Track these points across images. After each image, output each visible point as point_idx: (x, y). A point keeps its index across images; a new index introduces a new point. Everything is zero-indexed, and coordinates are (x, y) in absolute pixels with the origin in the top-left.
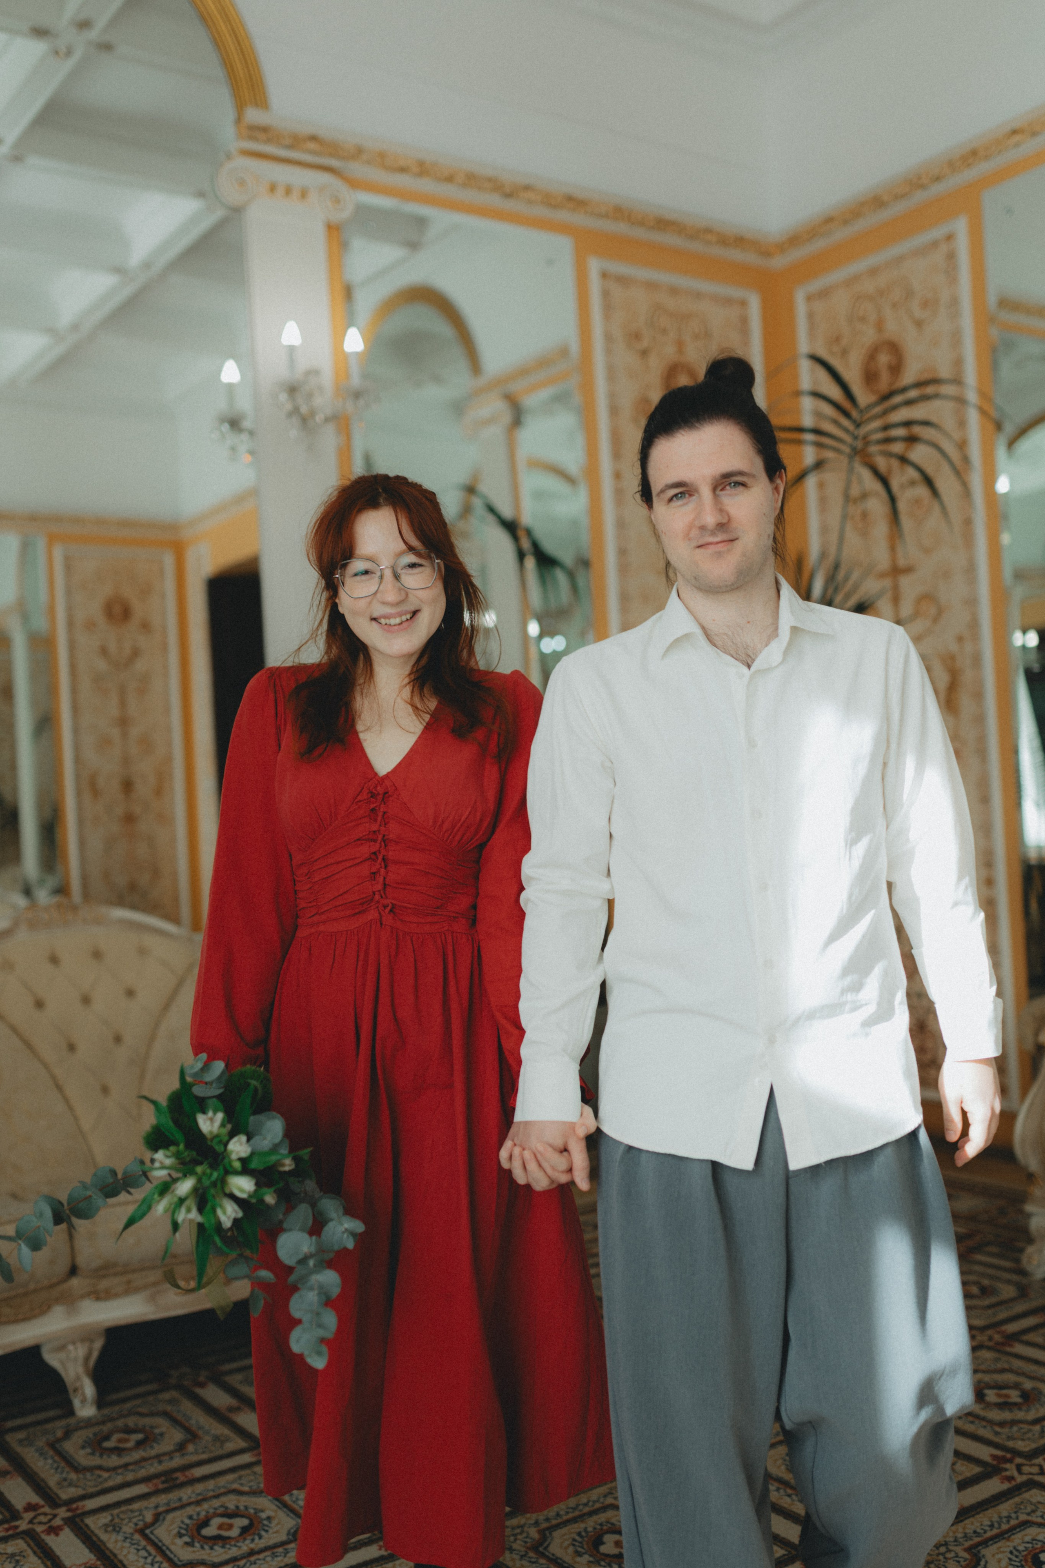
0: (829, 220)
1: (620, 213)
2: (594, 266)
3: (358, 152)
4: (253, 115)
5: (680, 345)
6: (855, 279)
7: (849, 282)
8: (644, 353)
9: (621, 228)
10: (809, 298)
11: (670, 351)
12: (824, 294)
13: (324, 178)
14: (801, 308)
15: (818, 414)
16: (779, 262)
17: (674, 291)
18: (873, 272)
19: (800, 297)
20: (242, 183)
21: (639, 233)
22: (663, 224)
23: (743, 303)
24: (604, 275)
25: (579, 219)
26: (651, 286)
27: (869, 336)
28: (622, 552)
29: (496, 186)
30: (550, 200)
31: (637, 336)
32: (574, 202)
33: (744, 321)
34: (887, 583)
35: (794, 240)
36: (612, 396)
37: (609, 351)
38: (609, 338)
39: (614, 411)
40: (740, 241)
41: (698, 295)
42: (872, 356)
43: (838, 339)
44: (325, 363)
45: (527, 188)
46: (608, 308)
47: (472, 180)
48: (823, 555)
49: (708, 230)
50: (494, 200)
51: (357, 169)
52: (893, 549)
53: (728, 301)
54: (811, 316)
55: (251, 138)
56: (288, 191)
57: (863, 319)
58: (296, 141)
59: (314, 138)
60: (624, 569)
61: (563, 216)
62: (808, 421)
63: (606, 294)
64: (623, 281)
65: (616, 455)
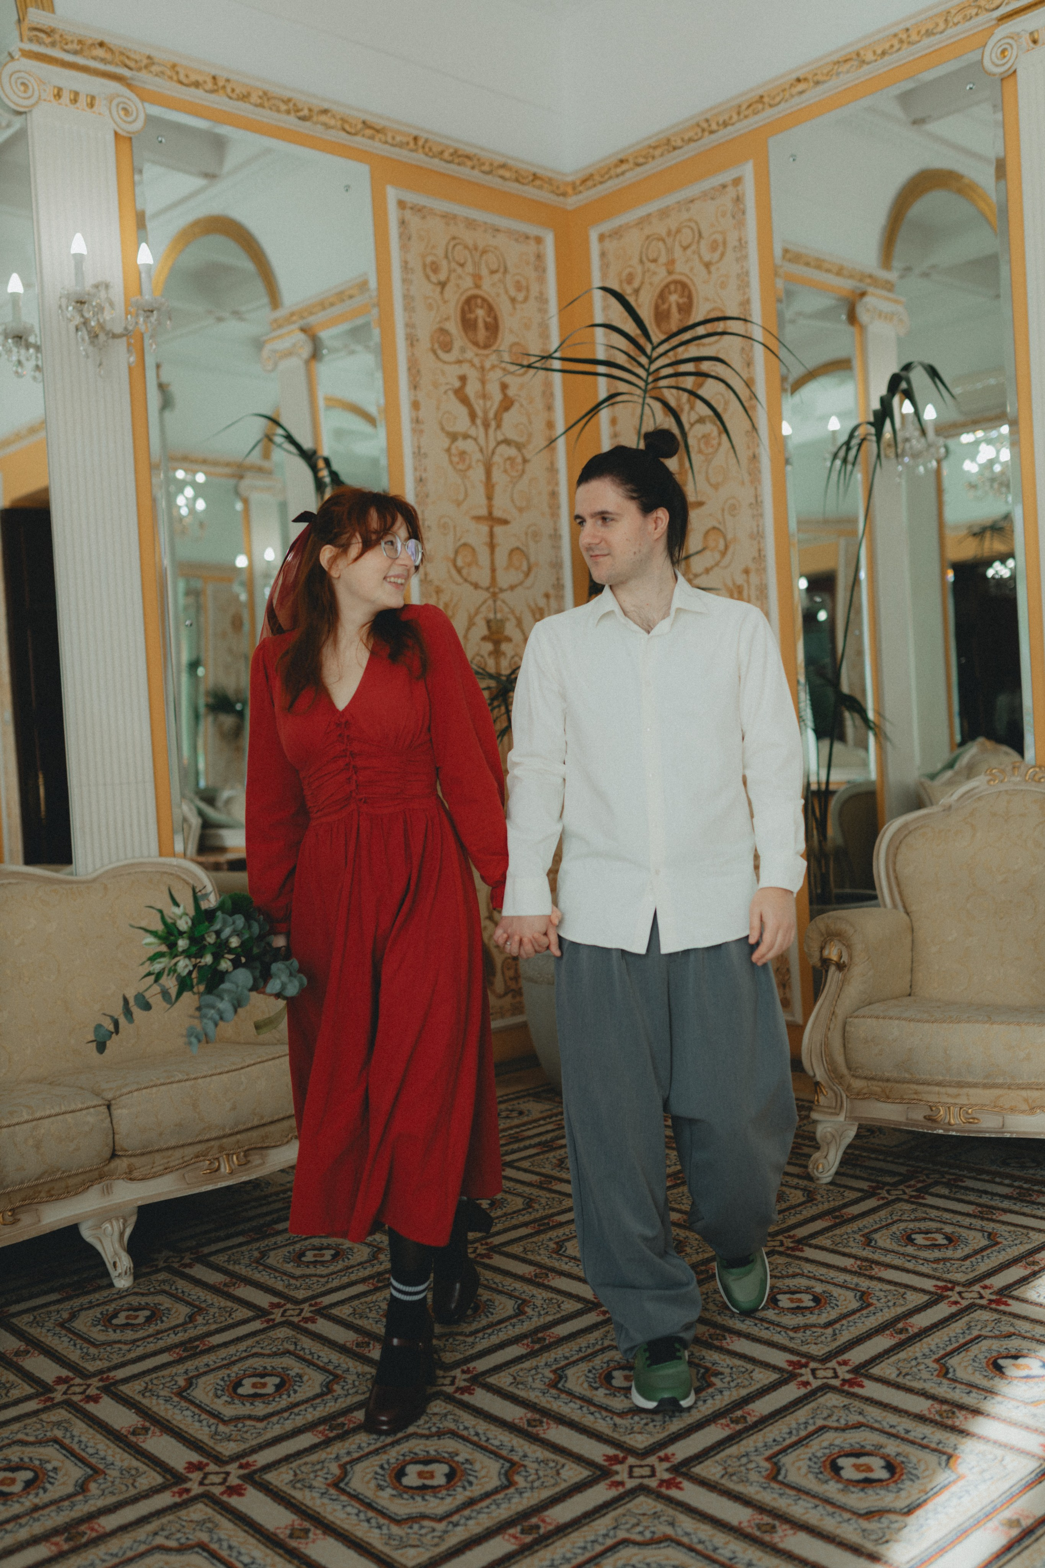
0: (621, 161)
1: (419, 143)
2: (392, 194)
3: (148, 63)
4: (36, 16)
5: (477, 278)
6: (645, 220)
7: (641, 223)
9: (419, 158)
11: (466, 284)
12: (616, 233)
13: (114, 87)
14: (594, 247)
15: (612, 347)
16: (572, 202)
17: (471, 224)
18: (664, 213)
19: (594, 236)
20: (25, 88)
21: (436, 164)
22: (460, 157)
23: (539, 240)
24: (401, 204)
25: (377, 147)
26: (448, 218)
27: (661, 276)
29: (292, 107)
30: (345, 125)
31: (435, 269)
32: (372, 129)
33: (539, 257)
35: (587, 180)
36: (410, 326)
37: (407, 281)
38: (405, 267)
39: (412, 341)
41: (496, 231)
42: (663, 294)
43: (631, 276)
44: (115, 277)
45: (324, 112)
46: (405, 237)
47: (266, 99)
49: (505, 166)
50: (290, 122)
51: (146, 80)
53: (522, 238)
55: (34, 39)
56: (75, 98)
57: (655, 260)
58: (82, 46)
59: (102, 44)
61: (359, 142)
62: (602, 354)
63: (403, 223)
64: (419, 211)
65: (415, 386)
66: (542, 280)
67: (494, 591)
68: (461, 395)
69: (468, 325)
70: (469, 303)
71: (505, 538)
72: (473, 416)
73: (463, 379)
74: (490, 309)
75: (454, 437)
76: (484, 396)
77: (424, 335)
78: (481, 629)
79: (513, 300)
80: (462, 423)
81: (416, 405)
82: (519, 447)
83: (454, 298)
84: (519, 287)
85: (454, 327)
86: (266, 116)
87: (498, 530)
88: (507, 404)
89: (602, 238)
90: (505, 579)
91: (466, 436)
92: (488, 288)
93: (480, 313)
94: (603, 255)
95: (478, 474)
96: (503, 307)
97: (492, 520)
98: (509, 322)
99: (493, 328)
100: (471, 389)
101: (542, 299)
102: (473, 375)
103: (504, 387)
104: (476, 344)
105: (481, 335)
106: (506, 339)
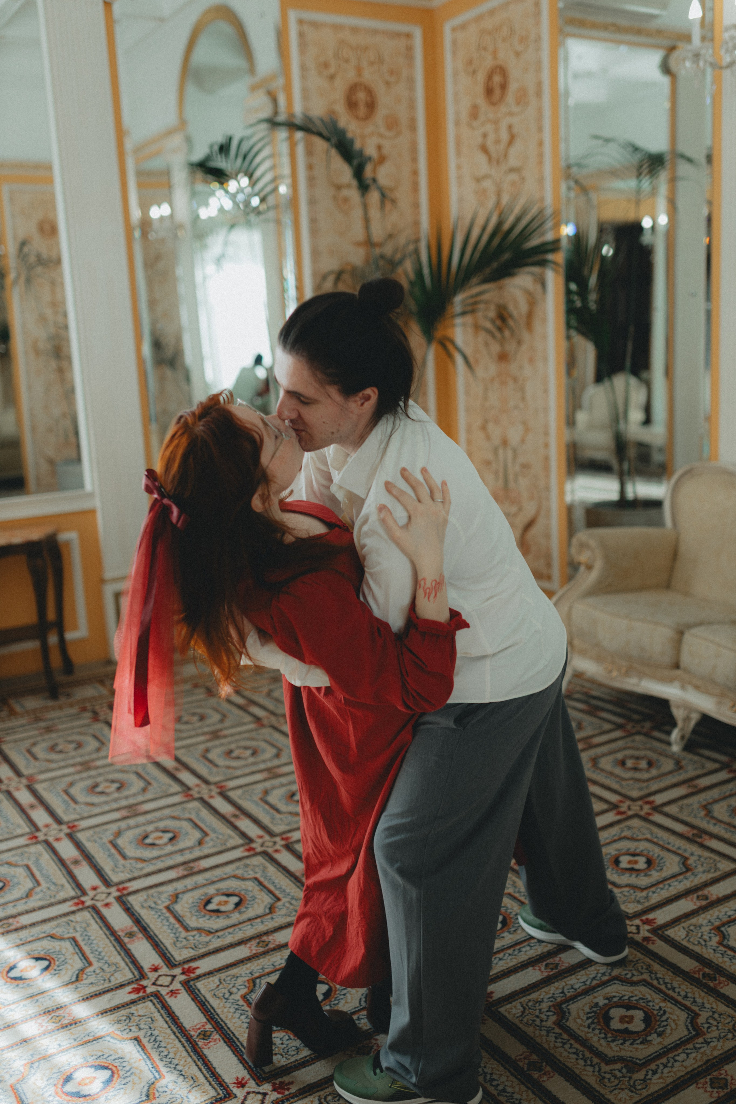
66: (411, 66)
69: (353, 104)
70: (353, 89)
74: (369, 92)
75: (338, 187)
79: (388, 83)
81: (310, 167)
83: (341, 86)
84: (392, 73)
85: (341, 108)
88: (382, 160)
89: (454, 29)
91: (349, 187)
92: (368, 76)
93: (361, 96)
94: (454, 43)
95: (357, 213)
96: (380, 90)
97: (369, 244)
98: (385, 100)
99: (371, 106)
101: (411, 81)
103: (379, 148)
104: (357, 118)
105: (362, 110)
106: (381, 113)
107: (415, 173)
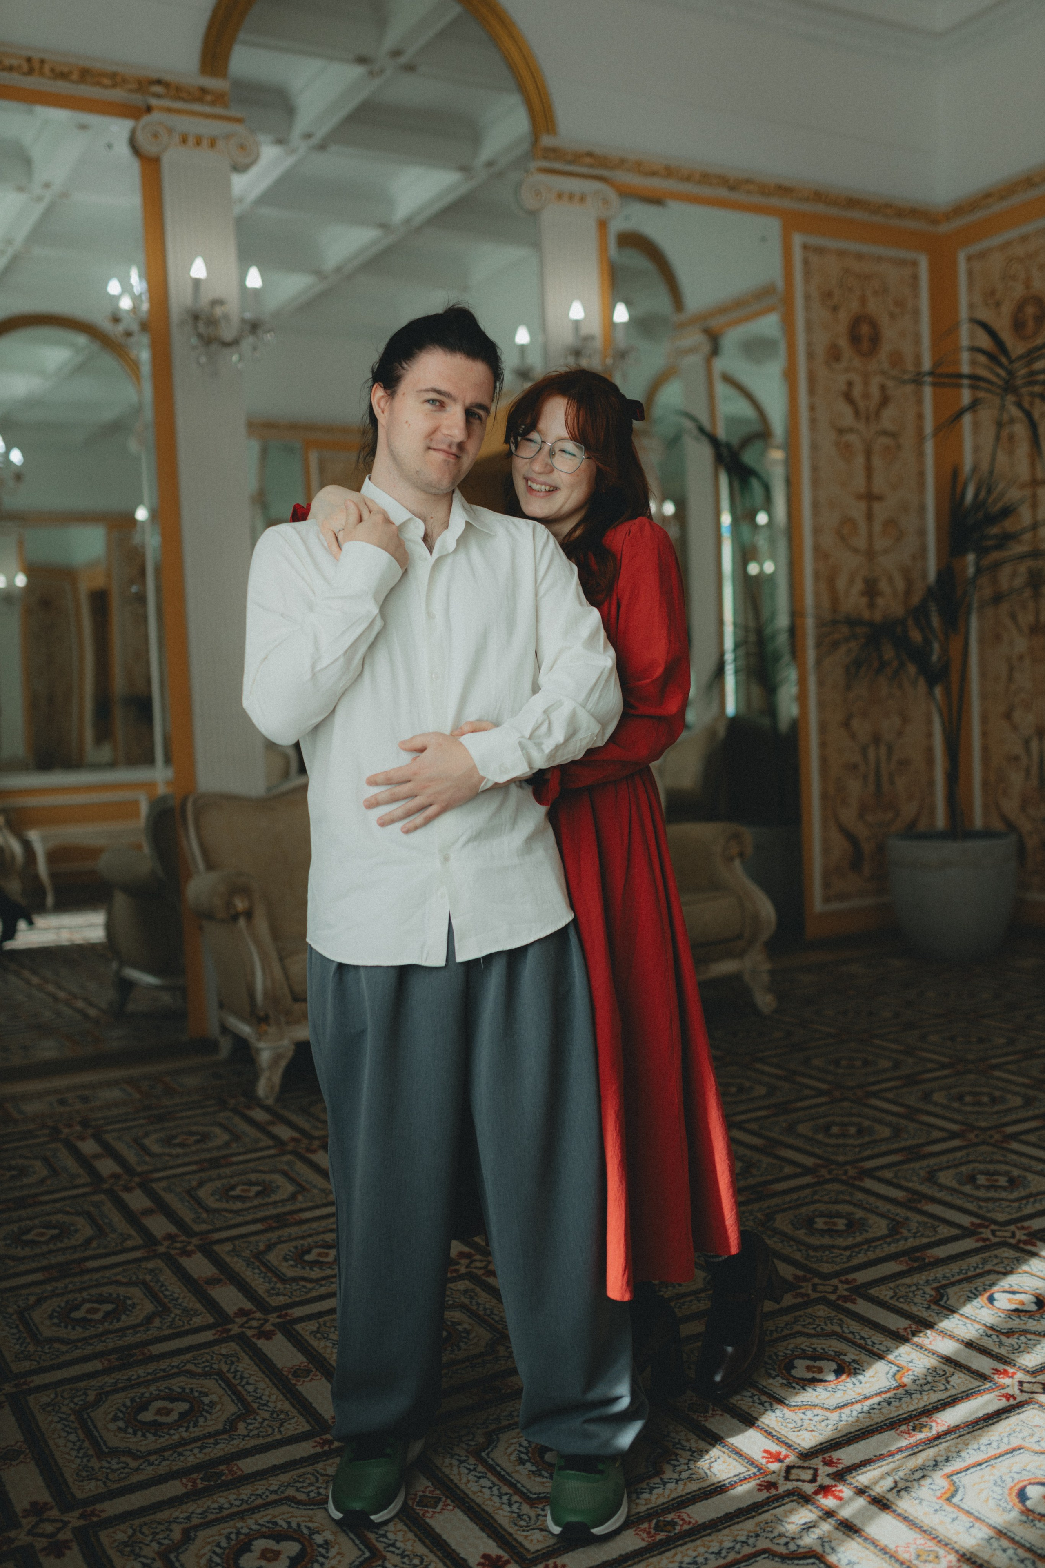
0: (988, 195)
1: (819, 196)
2: (798, 240)
3: (621, 164)
4: (547, 141)
5: (863, 301)
6: (1007, 244)
7: (1004, 247)
8: (835, 309)
9: (820, 208)
10: (969, 259)
11: (855, 305)
12: (982, 255)
13: (597, 185)
14: (962, 267)
15: (973, 363)
16: (945, 228)
17: (860, 257)
18: (1024, 239)
19: (962, 257)
20: (538, 193)
21: (833, 211)
22: (852, 203)
23: (915, 264)
24: (805, 247)
25: (786, 203)
26: (842, 253)
27: (1019, 291)
28: (815, 469)
29: (724, 181)
30: (765, 190)
31: (829, 295)
32: (783, 190)
33: (915, 277)
34: (1027, 492)
35: (958, 210)
36: (809, 344)
37: (808, 309)
38: (808, 297)
39: (810, 356)
40: (915, 213)
41: (879, 259)
42: (1020, 307)
43: (993, 293)
44: (595, 328)
45: (748, 181)
46: (808, 274)
47: (705, 178)
48: (975, 469)
49: (888, 206)
50: (723, 193)
51: (619, 175)
52: (1033, 465)
53: (901, 263)
54: (970, 273)
55: (545, 158)
56: (571, 197)
57: (1014, 278)
58: (577, 158)
59: (590, 154)
60: (816, 483)
61: (775, 201)
62: (965, 369)
63: (806, 262)
64: (820, 251)
65: (812, 391)
66: (916, 296)
67: (870, 555)
68: (848, 397)
69: (855, 338)
70: (856, 322)
71: (881, 511)
72: (857, 413)
73: (850, 384)
74: (874, 326)
75: (841, 431)
76: (866, 396)
77: (820, 350)
78: (859, 586)
79: (892, 316)
80: (847, 418)
81: (812, 408)
82: (894, 435)
83: (844, 317)
84: (897, 303)
85: (843, 343)
86: (705, 191)
87: (876, 506)
88: (885, 401)
90: (880, 544)
91: (851, 430)
92: (873, 306)
93: (865, 329)
95: (860, 461)
96: (884, 321)
97: (870, 497)
98: (890, 334)
99: (875, 339)
100: (857, 392)
101: (916, 312)
102: (857, 379)
103: (883, 388)
104: (861, 354)
105: (865, 346)
106: (886, 348)
107: (920, 416)
